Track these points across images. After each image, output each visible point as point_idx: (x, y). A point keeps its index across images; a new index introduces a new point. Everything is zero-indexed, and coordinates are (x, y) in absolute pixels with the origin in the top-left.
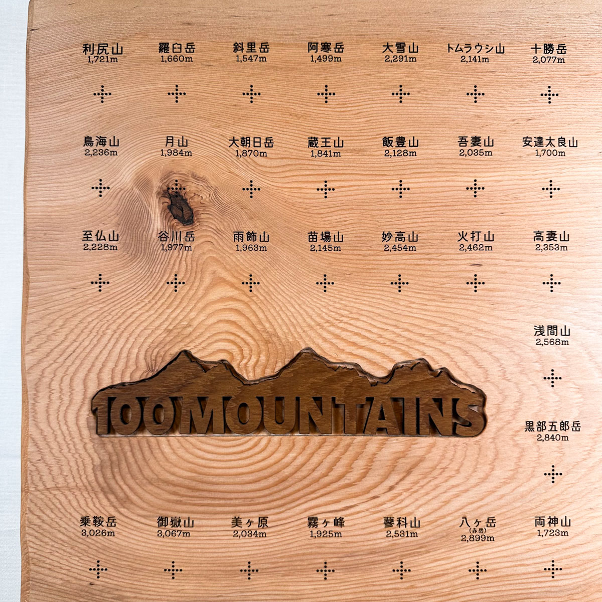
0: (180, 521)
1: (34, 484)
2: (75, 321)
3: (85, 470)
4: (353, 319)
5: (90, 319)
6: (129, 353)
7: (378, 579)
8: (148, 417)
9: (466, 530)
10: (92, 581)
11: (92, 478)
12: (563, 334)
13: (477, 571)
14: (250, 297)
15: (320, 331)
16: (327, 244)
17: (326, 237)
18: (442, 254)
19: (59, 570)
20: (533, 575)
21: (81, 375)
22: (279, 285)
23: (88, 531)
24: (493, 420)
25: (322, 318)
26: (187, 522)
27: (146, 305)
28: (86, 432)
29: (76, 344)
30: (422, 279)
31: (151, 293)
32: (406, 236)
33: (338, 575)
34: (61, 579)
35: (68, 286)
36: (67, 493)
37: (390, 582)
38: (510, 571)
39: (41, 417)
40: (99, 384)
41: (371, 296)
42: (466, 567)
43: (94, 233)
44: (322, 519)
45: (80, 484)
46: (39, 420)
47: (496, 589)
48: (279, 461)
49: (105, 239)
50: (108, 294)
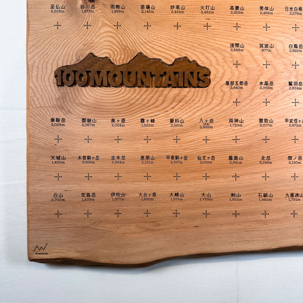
0: (91, 120)
1: (32, 105)
2: (48, 41)
3: (52, 100)
4: (159, 40)
5: (54, 40)
6: (69, 54)
7: (168, 143)
8: (77, 79)
9: (202, 124)
10: (56, 144)
11: (55, 103)
12: (241, 47)
13: (206, 140)
14: (117, 31)
15: (145, 45)
16: (148, 10)
17: (148, 7)
18: (194, 14)
19: (42, 139)
20: (228, 142)
21: (50, 62)
22: (129, 27)
23: (54, 124)
24: (213, 81)
25: (146, 40)
26: (94, 120)
27: (76, 34)
28: (52, 85)
29: (48, 50)
30: (186, 24)
31: (77, 30)
32: (180, 7)
33: (152, 141)
34: (43, 143)
35: (45, 27)
36: (45, 109)
37: (172, 144)
38: (219, 140)
39: (34, 79)
40: (58, 66)
41: (166, 31)
42: (202, 138)
43: (55, 6)
44: (146, 120)
45: (50, 106)
46: (34, 80)
47: (213, 147)
48: (129, 97)
49: (59, 8)
50: (61, 30)
